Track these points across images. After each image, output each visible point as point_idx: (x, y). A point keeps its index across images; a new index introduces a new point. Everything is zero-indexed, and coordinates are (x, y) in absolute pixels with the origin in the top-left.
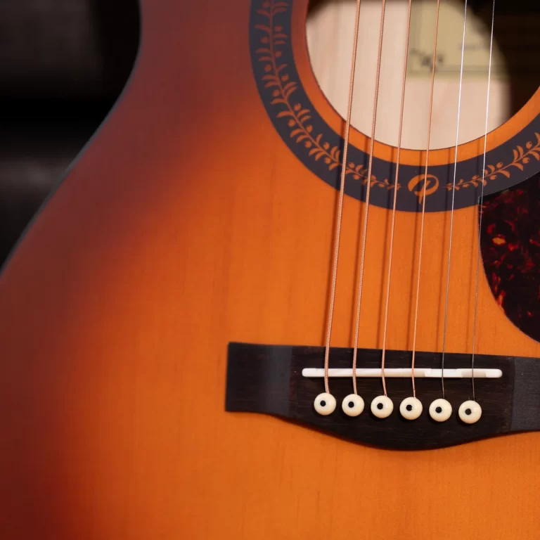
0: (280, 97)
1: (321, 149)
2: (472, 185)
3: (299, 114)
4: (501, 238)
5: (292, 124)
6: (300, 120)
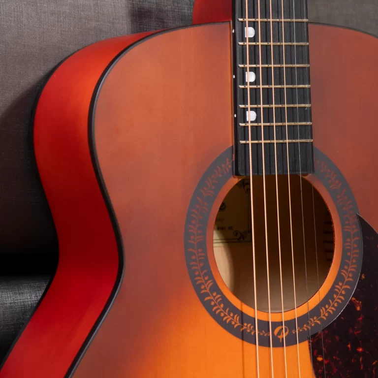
0: (205, 289)
1: (229, 317)
2: (304, 330)
3: (216, 298)
4: (321, 357)
5: (213, 303)
6: (216, 301)
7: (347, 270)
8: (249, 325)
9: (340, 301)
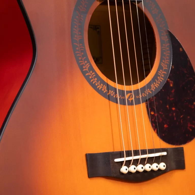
0: (85, 68)
1: (100, 86)
2: (143, 96)
3: (92, 74)
4: (153, 112)
5: (90, 77)
6: (93, 76)
7: (164, 63)
8: (112, 92)
9: (161, 81)
